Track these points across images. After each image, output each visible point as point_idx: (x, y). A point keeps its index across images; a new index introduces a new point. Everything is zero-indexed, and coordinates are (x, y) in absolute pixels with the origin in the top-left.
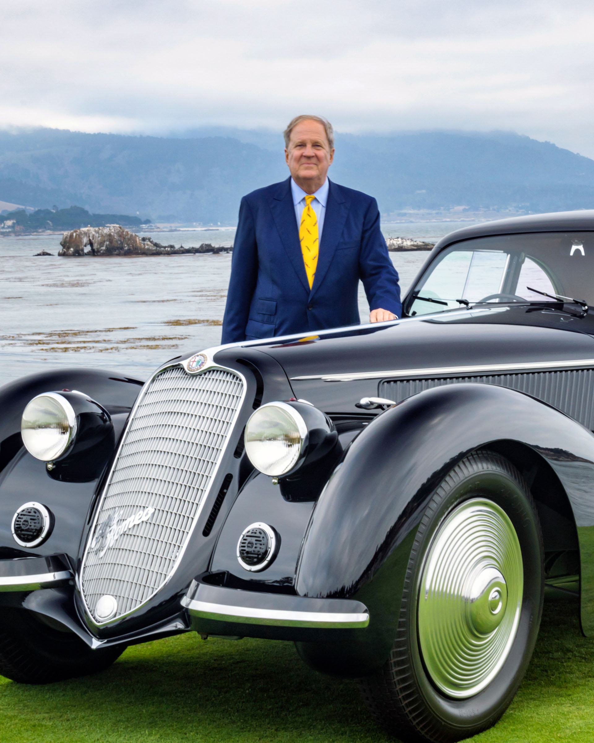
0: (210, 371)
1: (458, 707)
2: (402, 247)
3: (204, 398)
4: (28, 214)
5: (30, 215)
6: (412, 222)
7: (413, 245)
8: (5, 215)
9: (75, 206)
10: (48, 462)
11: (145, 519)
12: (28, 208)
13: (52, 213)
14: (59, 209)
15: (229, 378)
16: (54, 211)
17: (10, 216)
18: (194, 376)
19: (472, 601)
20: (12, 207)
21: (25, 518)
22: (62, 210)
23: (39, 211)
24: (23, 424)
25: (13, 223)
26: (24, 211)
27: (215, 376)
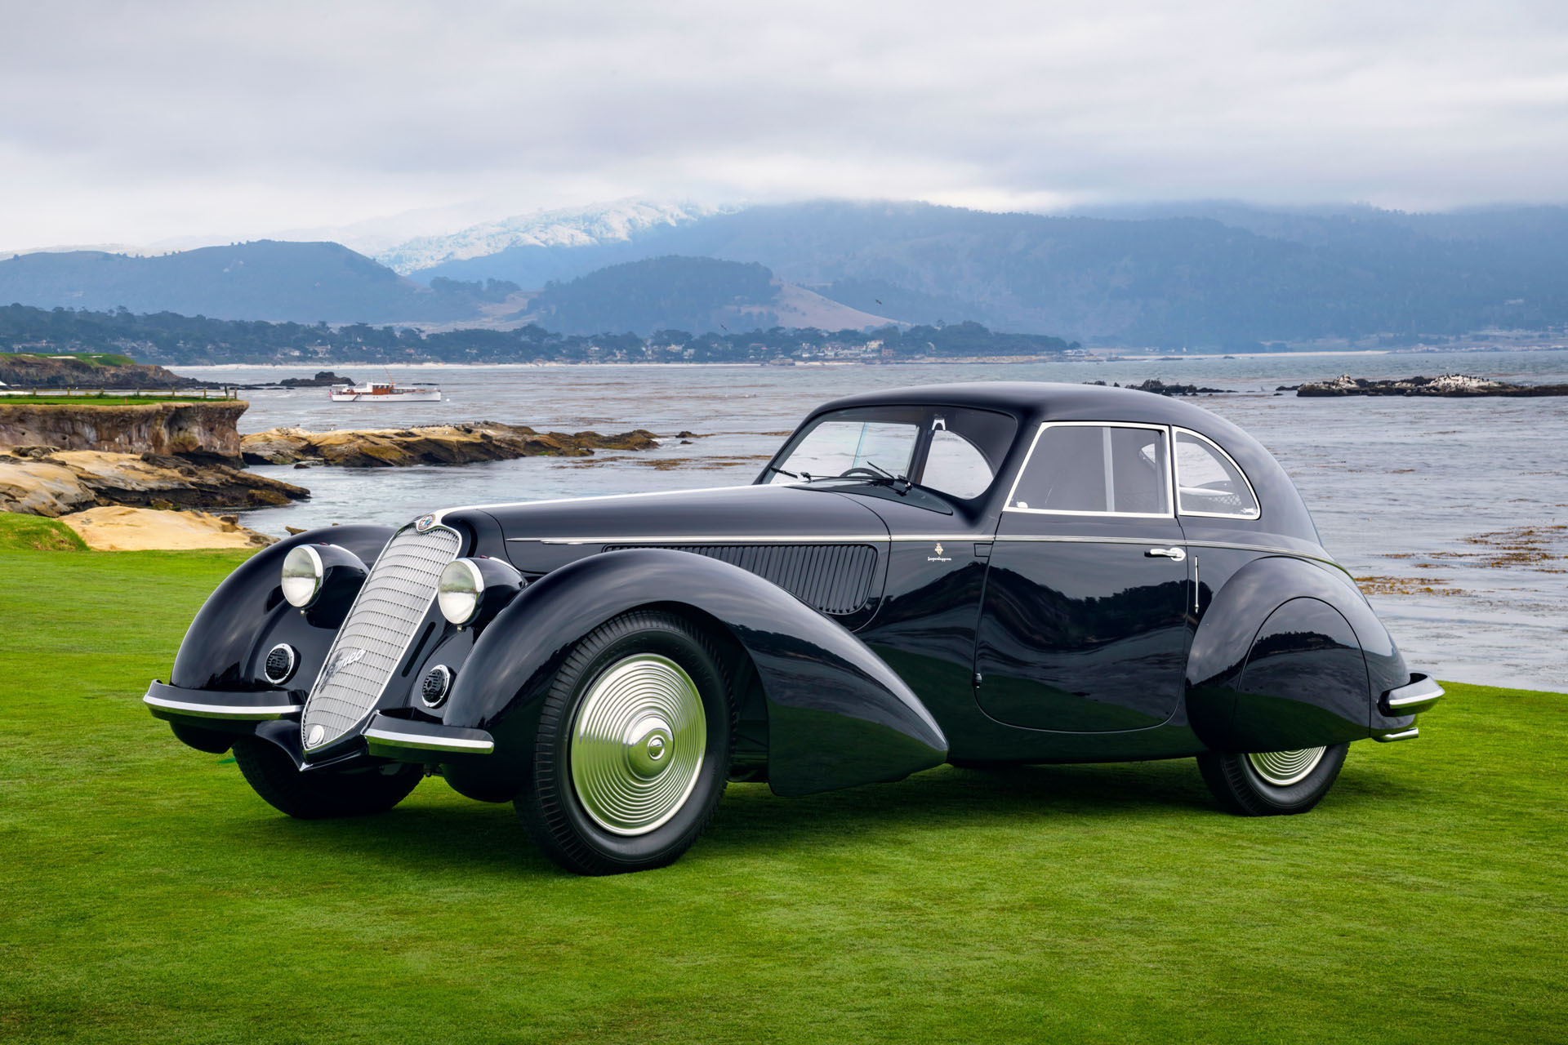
0: (437, 529)
1: (617, 842)
2: (1463, 390)
3: (425, 553)
4: (901, 332)
5: (904, 333)
6: (1496, 350)
7: (1482, 387)
8: (869, 333)
9: (970, 322)
10: (300, 608)
11: (356, 659)
12: (902, 323)
13: (935, 331)
14: (947, 325)
15: (450, 537)
16: (939, 329)
17: (876, 335)
18: (422, 534)
19: (632, 746)
20: (880, 322)
21: (274, 657)
22: (950, 327)
23: (918, 328)
24: (284, 573)
25: (880, 345)
26: (895, 328)
27: (440, 534)
